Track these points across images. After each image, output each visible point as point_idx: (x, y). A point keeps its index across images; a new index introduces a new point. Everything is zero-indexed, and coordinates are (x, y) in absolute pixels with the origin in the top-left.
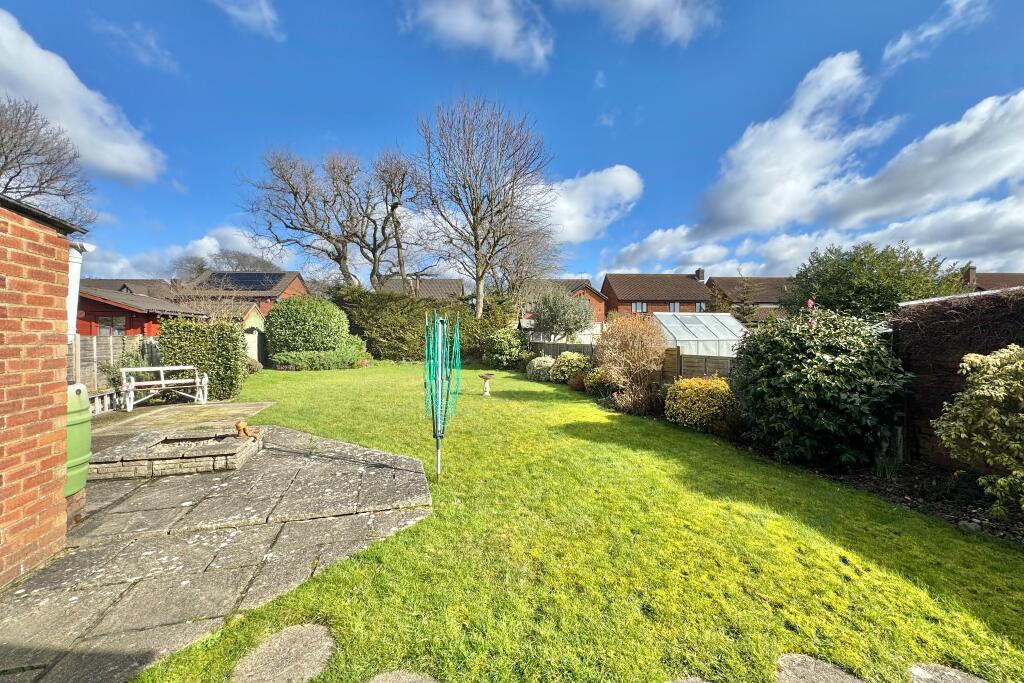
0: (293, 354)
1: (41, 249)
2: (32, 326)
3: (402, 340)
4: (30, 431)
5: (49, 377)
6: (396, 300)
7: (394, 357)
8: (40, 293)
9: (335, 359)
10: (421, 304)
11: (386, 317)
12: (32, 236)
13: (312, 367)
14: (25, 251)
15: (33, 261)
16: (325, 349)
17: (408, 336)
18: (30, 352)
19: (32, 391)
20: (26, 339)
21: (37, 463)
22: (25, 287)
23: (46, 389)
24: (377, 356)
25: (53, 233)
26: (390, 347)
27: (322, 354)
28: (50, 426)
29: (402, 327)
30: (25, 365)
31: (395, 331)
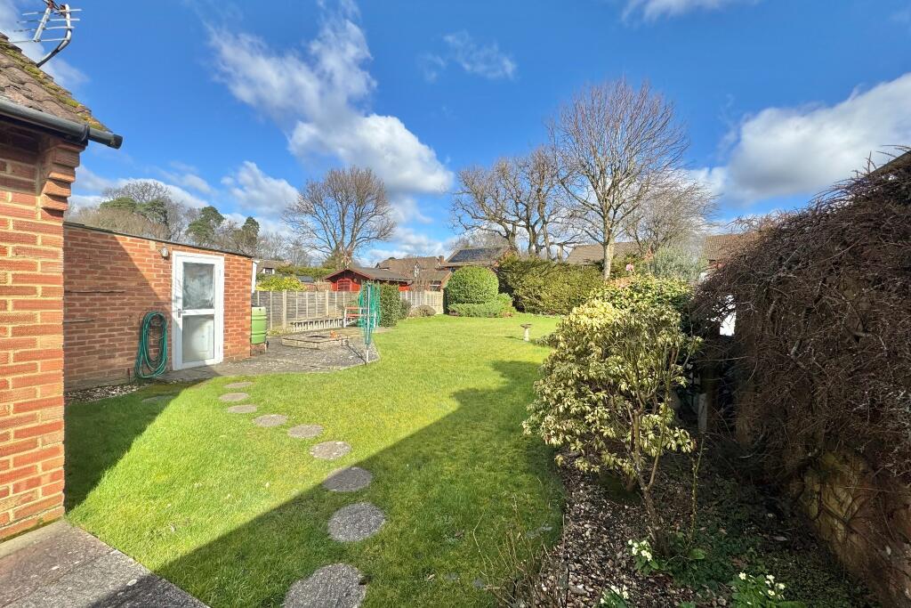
0: (459, 305)
1: (242, 264)
2: (239, 287)
3: (539, 298)
4: (237, 319)
5: (244, 303)
6: (537, 266)
7: (533, 311)
8: (241, 277)
9: (484, 310)
10: (556, 269)
11: (529, 279)
12: (238, 260)
13: (469, 315)
14: (236, 265)
15: (238, 268)
16: (478, 303)
17: (544, 295)
18: (238, 295)
19: (238, 307)
20: (236, 291)
21: (240, 329)
22: (236, 276)
23: (243, 307)
24: (520, 309)
25: (246, 259)
26: (531, 303)
27: (476, 306)
28: (244, 318)
29: (540, 287)
30: (236, 299)
31: (534, 290)
